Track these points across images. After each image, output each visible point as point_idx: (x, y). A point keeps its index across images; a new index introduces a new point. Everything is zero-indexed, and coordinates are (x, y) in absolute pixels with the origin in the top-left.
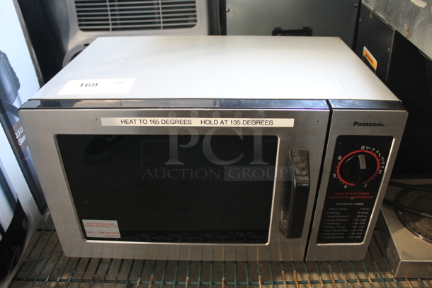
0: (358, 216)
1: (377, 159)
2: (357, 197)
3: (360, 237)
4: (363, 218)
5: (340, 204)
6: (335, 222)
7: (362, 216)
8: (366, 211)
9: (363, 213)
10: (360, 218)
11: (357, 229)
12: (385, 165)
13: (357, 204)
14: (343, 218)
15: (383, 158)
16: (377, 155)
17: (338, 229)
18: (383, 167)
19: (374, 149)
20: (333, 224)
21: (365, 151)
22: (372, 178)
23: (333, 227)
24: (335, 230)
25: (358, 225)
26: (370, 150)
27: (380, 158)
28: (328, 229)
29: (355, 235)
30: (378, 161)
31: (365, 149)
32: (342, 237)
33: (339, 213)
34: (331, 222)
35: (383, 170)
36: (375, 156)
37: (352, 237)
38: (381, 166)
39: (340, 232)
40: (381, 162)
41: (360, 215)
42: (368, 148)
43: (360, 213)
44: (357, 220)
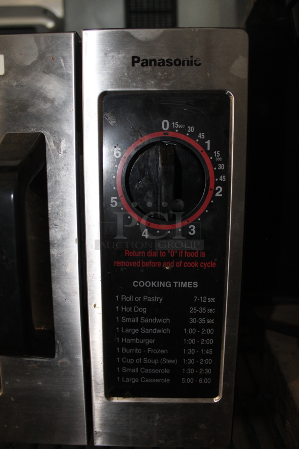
0: (193, 321)
1: (204, 155)
2: (179, 264)
3: (208, 381)
4: (207, 326)
5: (143, 284)
6: (140, 336)
7: (202, 320)
8: (208, 305)
9: (203, 310)
10: (198, 326)
11: (197, 357)
12: (226, 172)
13: (183, 285)
14: (159, 326)
15: (217, 154)
16: (202, 143)
17: (152, 356)
18: (222, 178)
19: (191, 129)
20: (137, 341)
21: (171, 134)
22: (203, 209)
23: (137, 351)
24: (146, 361)
25: (197, 346)
26: (181, 131)
27: (210, 153)
28: (129, 356)
29: (196, 376)
30: (207, 160)
31: (172, 129)
32: (168, 381)
33: (144, 310)
34: (130, 336)
35: (226, 185)
36: (199, 148)
37: (190, 381)
38: (218, 173)
39: (159, 366)
40: (215, 163)
41: (198, 315)
42: (176, 125)
43: (193, 310)
44: (192, 331)
